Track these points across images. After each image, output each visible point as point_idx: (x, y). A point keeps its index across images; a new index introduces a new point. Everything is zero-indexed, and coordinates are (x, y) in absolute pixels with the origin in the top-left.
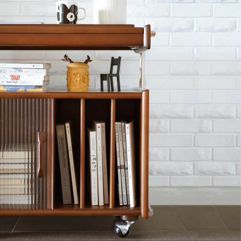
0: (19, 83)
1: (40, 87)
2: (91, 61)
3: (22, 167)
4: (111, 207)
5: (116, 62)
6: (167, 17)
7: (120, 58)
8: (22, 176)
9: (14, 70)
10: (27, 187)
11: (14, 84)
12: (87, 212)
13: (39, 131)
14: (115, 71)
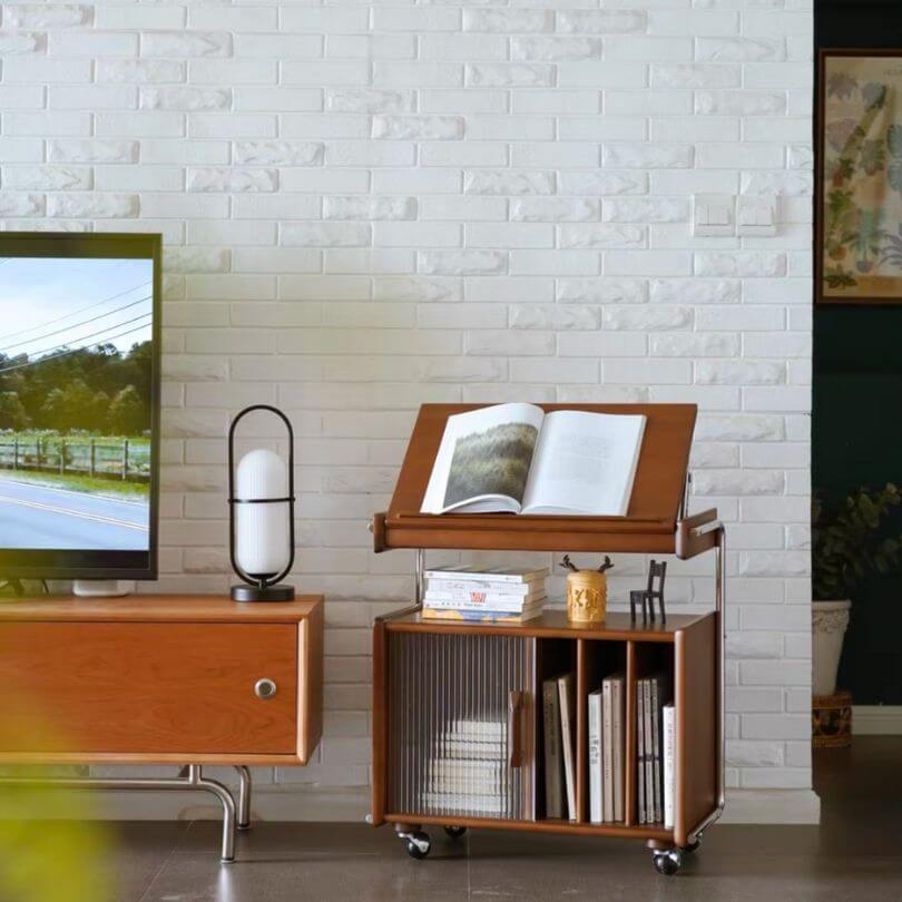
0: (484, 607)
1: (517, 614)
2: (612, 566)
3: (493, 748)
4: (627, 823)
5: (658, 570)
6: (734, 467)
7: (664, 564)
8: (492, 764)
9: (478, 585)
10: (499, 783)
11: (477, 609)
12: (585, 830)
13: (512, 690)
14: (656, 588)
